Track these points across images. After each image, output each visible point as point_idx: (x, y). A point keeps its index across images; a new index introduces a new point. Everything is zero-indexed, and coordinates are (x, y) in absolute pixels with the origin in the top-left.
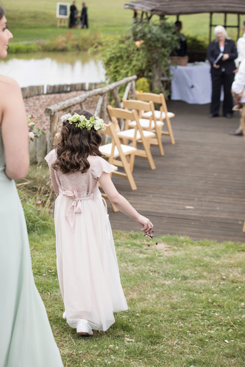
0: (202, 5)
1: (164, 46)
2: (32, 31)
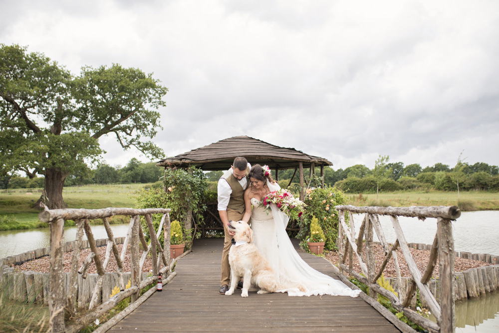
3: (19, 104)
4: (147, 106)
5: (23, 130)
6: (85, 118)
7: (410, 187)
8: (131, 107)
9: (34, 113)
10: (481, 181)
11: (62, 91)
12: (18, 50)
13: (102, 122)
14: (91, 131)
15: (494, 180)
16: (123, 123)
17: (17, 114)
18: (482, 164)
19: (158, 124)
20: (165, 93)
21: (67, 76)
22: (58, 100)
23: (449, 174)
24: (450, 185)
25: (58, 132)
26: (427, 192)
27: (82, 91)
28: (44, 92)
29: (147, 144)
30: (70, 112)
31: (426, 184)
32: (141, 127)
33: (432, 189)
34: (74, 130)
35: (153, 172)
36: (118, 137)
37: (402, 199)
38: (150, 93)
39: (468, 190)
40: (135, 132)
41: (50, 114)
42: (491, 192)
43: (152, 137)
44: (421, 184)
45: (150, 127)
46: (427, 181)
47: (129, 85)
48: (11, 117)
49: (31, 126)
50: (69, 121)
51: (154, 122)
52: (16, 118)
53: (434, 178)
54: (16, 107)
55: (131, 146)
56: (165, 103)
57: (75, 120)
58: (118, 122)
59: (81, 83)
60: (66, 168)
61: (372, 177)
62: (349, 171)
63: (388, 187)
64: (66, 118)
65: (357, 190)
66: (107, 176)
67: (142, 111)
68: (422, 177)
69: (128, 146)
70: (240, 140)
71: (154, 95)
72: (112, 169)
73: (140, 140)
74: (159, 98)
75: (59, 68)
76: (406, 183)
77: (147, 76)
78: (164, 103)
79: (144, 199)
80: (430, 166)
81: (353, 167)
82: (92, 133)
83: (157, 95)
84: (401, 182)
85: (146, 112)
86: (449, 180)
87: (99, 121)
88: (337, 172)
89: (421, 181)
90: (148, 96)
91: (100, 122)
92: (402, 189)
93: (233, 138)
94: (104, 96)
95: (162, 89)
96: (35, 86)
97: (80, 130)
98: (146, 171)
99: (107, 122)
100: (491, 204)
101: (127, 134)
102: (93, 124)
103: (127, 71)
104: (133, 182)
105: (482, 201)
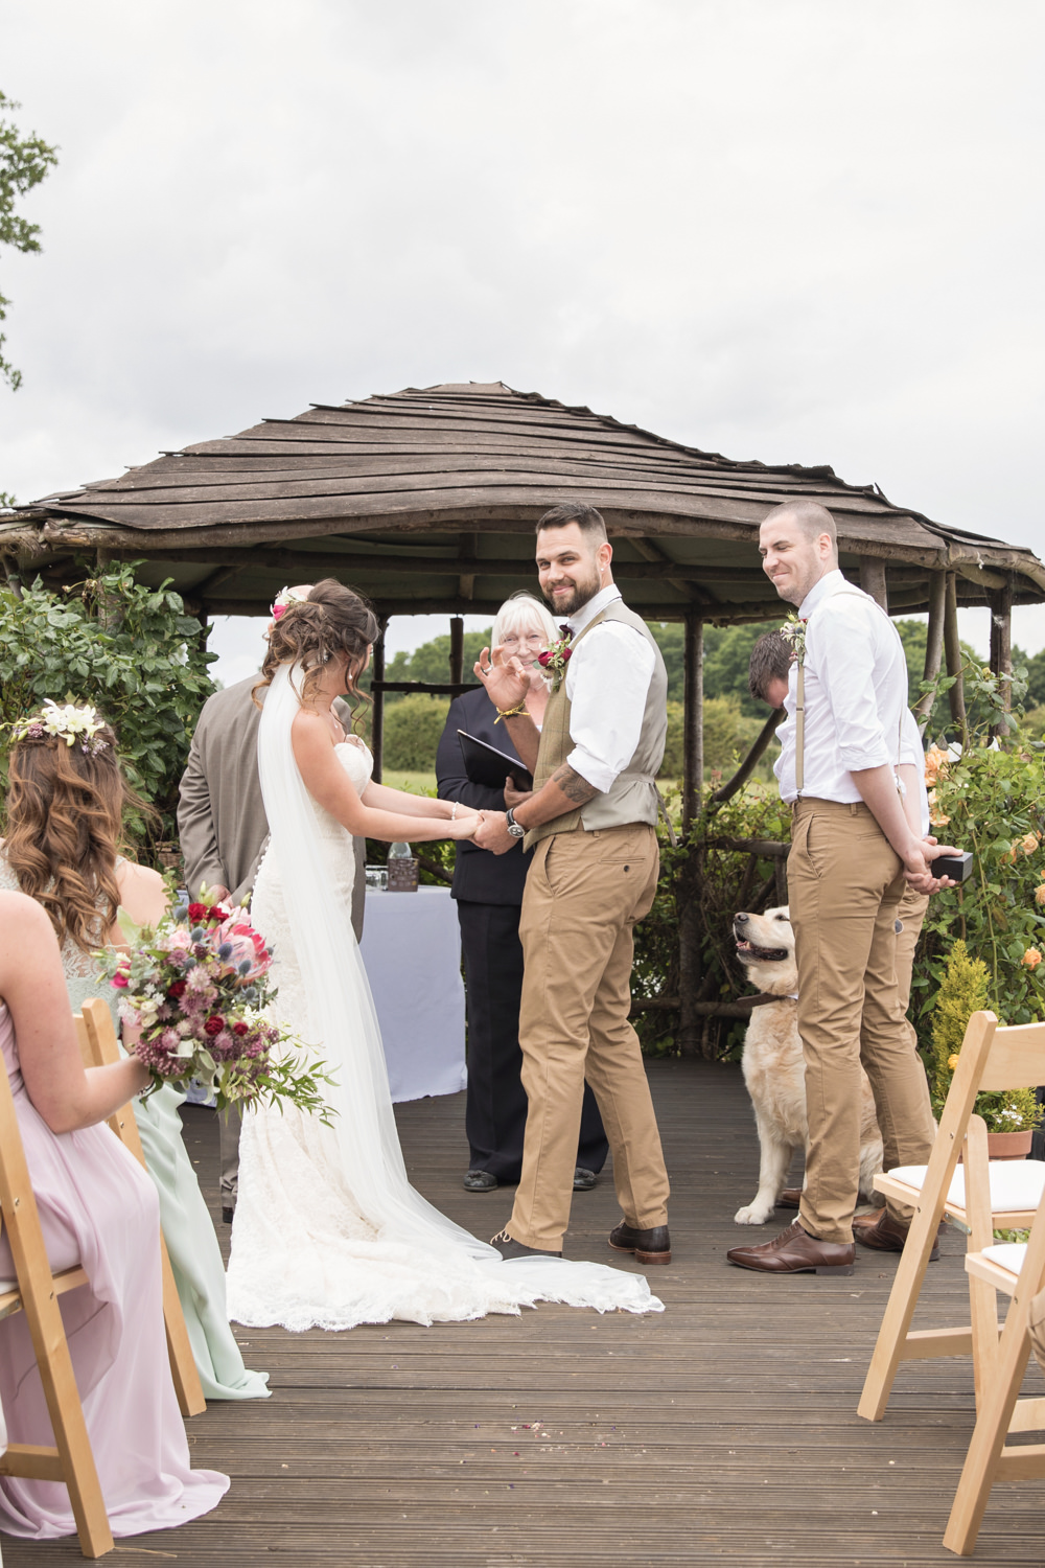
20: (37, 176)
56: (35, 229)
70: (459, 410)
78: (27, 230)
93: (412, 396)
95: (18, 150)
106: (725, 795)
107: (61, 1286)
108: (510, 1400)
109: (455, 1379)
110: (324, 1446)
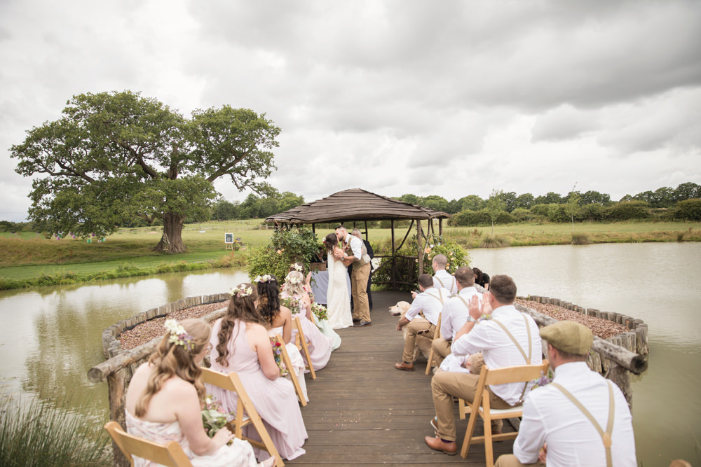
0: (338, 211)
1: (305, 253)
2: (207, 254)
3: (135, 150)
4: (261, 147)
5: (140, 176)
6: (200, 160)
7: (524, 219)
8: (244, 148)
9: (150, 159)
10: (595, 213)
11: (176, 135)
12: (131, 96)
13: (217, 165)
14: (206, 174)
15: (607, 211)
16: (238, 164)
17: (134, 160)
18: (593, 192)
19: (272, 164)
20: (278, 134)
21: (180, 120)
22: (173, 144)
23: (563, 205)
24: (564, 216)
25: (174, 176)
26: (541, 224)
27: (195, 134)
28: (158, 137)
29: (262, 184)
30: (185, 156)
31: (539, 216)
32: (255, 168)
33: (545, 221)
34: (190, 173)
35: (270, 207)
36: (233, 178)
37: (517, 233)
38: (263, 134)
39: (581, 222)
40: (249, 173)
41: (165, 158)
42: (604, 223)
43: (266, 177)
44: (535, 216)
45: (264, 167)
46: (541, 213)
47: (241, 126)
48: (129, 163)
49: (148, 171)
50: (184, 164)
51: (268, 162)
52: (134, 164)
53: (547, 210)
54: (133, 153)
55: (246, 187)
57: (190, 163)
58: (232, 164)
59: (194, 127)
60: (183, 212)
61: (486, 210)
62: (462, 202)
63: (503, 220)
64: (182, 162)
65: (472, 223)
66: (226, 212)
67: (255, 152)
68: (536, 210)
69: (242, 187)
70: (353, 195)
71: (267, 136)
72: (230, 205)
73: (255, 181)
74: (272, 138)
75: (173, 112)
76: (519, 216)
77: (259, 117)
78: (277, 143)
79: (254, 258)
80: (542, 196)
81: (467, 198)
82: (207, 176)
83: (270, 135)
84: (515, 215)
85: (260, 153)
86: (562, 211)
87: (214, 163)
88: (450, 203)
89: (534, 213)
90: (261, 137)
91: (215, 165)
92: (516, 221)
93: (346, 192)
94: (217, 139)
95: (275, 129)
96: (149, 131)
97: (196, 173)
98: (264, 206)
99: (221, 163)
100: (605, 236)
101: (242, 175)
102: (208, 166)
103: (239, 113)
104: (252, 217)
105: (596, 234)
106: (399, 249)
107: (308, 345)
108: (367, 353)
109: (360, 350)
110: (343, 362)
